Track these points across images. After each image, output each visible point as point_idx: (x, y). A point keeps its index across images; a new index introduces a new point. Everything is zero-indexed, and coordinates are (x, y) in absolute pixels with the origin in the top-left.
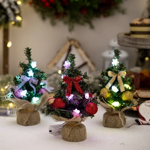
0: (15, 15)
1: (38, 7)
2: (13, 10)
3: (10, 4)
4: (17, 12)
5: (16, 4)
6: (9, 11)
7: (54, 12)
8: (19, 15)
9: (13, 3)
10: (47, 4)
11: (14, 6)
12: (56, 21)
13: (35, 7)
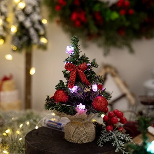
0: (40, 36)
1: (67, 26)
2: (37, 31)
3: (33, 23)
4: (42, 32)
5: (40, 22)
6: (32, 32)
7: (86, 32)
8: (44, 36)
9: (37, 23)
10: (78, 23)
11: (38, 26)
12: (89, 43)
13: (63, 26)
